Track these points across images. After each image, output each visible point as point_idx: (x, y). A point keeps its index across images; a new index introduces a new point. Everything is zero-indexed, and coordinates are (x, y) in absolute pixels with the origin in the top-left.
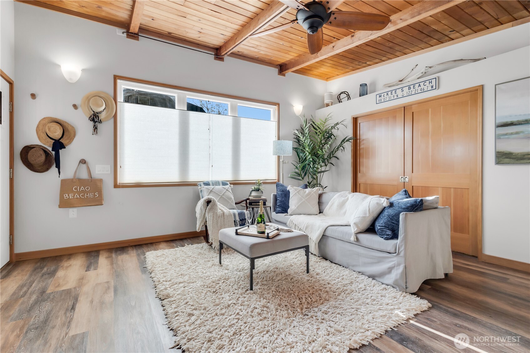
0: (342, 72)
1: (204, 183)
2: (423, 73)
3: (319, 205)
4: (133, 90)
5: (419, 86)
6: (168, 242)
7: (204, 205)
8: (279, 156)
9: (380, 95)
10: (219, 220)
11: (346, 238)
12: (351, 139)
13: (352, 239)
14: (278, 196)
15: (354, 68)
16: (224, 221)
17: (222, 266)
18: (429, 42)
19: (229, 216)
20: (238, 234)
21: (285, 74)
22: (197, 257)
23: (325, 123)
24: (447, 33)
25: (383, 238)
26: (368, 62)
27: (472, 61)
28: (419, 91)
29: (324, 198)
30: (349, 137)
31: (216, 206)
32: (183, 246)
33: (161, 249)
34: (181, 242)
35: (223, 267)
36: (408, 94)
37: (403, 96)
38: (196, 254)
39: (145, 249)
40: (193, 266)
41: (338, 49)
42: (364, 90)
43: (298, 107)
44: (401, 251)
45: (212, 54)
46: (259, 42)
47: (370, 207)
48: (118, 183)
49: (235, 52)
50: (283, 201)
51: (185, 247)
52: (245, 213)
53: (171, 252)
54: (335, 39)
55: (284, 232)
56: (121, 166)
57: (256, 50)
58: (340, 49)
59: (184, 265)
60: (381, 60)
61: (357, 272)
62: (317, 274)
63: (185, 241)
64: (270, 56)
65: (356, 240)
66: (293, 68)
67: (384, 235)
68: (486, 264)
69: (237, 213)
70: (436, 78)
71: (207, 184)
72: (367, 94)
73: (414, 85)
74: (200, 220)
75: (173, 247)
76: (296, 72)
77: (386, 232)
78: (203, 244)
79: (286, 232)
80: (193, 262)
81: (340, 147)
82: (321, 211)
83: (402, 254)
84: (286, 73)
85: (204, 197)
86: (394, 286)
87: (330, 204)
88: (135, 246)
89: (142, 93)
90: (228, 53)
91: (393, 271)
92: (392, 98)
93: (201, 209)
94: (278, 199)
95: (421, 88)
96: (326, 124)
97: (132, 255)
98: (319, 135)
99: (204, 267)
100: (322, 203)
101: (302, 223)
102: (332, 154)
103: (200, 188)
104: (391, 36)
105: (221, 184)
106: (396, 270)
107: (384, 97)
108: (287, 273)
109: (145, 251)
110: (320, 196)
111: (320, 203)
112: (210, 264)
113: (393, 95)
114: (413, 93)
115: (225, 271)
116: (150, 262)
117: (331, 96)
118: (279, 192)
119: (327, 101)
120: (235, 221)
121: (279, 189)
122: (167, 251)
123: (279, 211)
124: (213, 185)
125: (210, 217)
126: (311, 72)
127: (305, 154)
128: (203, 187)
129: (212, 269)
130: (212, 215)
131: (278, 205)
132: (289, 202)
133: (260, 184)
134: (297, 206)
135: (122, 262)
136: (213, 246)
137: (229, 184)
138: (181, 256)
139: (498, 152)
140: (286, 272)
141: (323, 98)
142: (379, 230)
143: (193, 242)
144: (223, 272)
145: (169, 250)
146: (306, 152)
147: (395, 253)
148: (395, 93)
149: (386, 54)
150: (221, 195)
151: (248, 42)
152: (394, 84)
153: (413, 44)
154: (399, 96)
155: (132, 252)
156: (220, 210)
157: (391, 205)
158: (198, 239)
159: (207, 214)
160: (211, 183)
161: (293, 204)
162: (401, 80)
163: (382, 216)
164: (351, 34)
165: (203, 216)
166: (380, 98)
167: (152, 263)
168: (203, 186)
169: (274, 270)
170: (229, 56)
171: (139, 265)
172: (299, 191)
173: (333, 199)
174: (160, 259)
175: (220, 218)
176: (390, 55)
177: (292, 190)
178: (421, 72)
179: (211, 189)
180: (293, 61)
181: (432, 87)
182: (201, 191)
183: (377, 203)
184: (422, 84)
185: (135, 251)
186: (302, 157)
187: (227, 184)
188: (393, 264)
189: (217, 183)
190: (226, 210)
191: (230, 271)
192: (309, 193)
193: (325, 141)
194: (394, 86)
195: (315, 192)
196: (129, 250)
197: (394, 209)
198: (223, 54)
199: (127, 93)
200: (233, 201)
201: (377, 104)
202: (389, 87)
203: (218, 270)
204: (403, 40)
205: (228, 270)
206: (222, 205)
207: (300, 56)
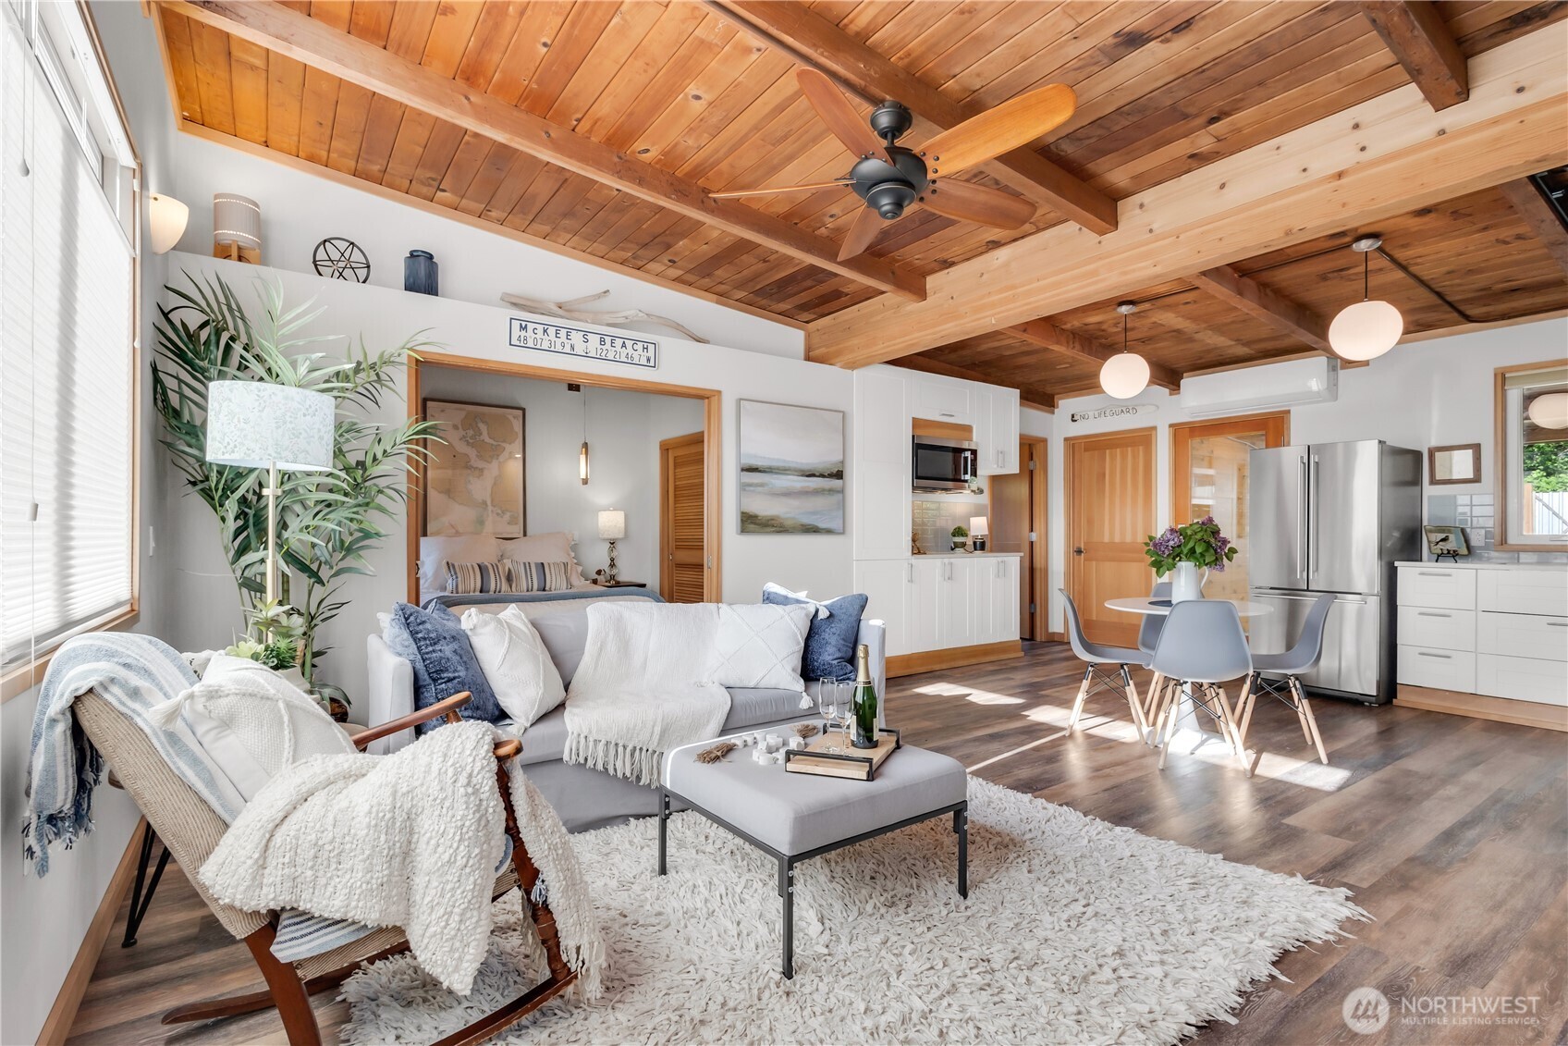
2: (628, 320)
5: (622, 346)
9: (524, 324)
28: (623, 358)
36: (599, 354)
37: (586, 353)
42: (423, 275)
70: (654, 344)
73: (612, 339)
92: (559, 348)
95: (626, 352)
107: (535, 336)
113: (560, 340)
114: (610, 356)
117: (257, 220)
119: (241, 234)
139: (741, 513)
148: (567, 339)
152: (544, 306)
154: (578, 350)
166: (523, 333)
178: (626, 314)
181: (648, 360)
184: (628, 344)
194: (535, 310)
202: (515, 304)
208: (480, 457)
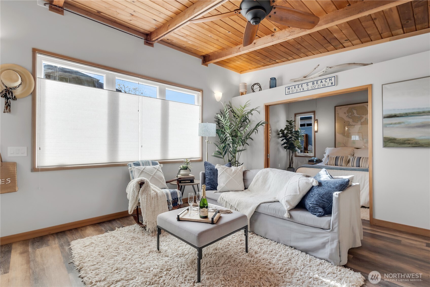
0: (254, 66)
1: (134, 164)
2: (324, 72)
3: (244, 182)
4: (56, 67)
5: (321, 82)
6: (96, 225)
7: (136, 187)
8: (202, 137)
9: (289, 87)
10: (153, 202)
11: (279, 215)
12: (264, 123)
13: (286, 215)
14: (206, 174)
15: (265, 64)
16: (157, 202)
17: (160, 252)
18: (327, 47)
19: (162, 196)
20: (180, 219)
21: (208, 65)
22: (130, 242)
23: (243, 109)
24: (342, 41)
25: (315, 215)
26: (277, 60)
27: (362, 65)
28: (321, 86)
29: (249, 175)
30: (263, 122)
31: (150, 187)
32: (113, 230)
33: (88, 236)
34: (110, 225)
35: (162, 254)
36: (312, 88)
37: (308, 89)
38: (129, 239)
39: (69, 237)
40: (128, 256)
41: (258, 46)
42: (273, 83)
43: (218, 94)
44: (335, 228)
45: (143, 39)
46: (189, 32)
47: (300, 186)
48: (36, 167)
49: (165, 40)
50: (212, 179)
51: (115, 230)
52: (178, 192)
53: (100, 238)
54: (257, 37)
55: (224, 214)
56: (40, 148)
57: (185, 40)
58: (261, 45)
59: (118, 255)
60: (287, 59)
61: (290, 246)
62: (256, 253)
63: (114, 223)
64: (196, 46)
65: (289, 217)
66: (216, 59)
67: (316, 212)
68: (378, 227)
69: (170, 193)
70: (335, 77)
71: (137, 164)
72: (276, 87)
73: (317, 81)
74: (133, 202)
75: (101, 232)
76: (218, 63)
77: (318, 210)
78: (134, 225)
79: (226, 214)
80: (128, 249)
81: (255, 130)
82: (246, 187)
83: (336, 230)
84: (209, 63)
85: (134, 178)
86: (328, 260)
87: (254, 180)
88: (57, 234)
89: (66, 70)
90: (159, 40)
91: (327, 246)
92: (299, 91)
93: (133, 191)
94: (207, 177)
95: (323, 84)
96: (245, 109)
97: (54, 246)
98: (237, 119)
99: (142, 256)
100: (247, 180)
101: (233, 200)
102: (248, 136)
103: (130, 169)
104: (301, 39)
105: (151, 164)
106: (330, 245)
107: (292, 90)
108: (228, 255)
109: (69, 240)
110: (244, 173)
111: (245, 180)
112: (146, 250)
113: (299, 88)
114: (316, 87)
115: (164, 258)
116: (76, 256)
117: (245, 86)
118: (207, 171)
119: (242, 90)
120: (167, 201)
121: (207, 167)
122: (95, 237)
123: (209, 188)
124: (143, 165)
125: (143, 200)
126: (229, 65)
127: (225, 135)
128: (134, 168)
129: (150, 258)
130: (145, 197)
131: (207, 182)
132: (217, 180)
133: (188, 163)
134: (225, 183)
135: (42, 257)
136: (147, 229)
137: (158, 163)
138: (112, 244)
139: (385, 138)
140: (227, 253)
141: (238, 88)
142: (311, 207)
143: (123, 224)
144: (162, 259)
145: (98, 236)
146: (226, 133)
147: (329, 229)
148: (301, 87)
149: (293, 55)
150: (152, 175)
151: (179, 31)
152: (300, 79)
153: (315, 48)
154: (305, 90)
155: (54, 242)
156: (153, 191)
157: (320, 184)
158: (128, 220)
159: (140, 196)
160: (141, 163)
161: (221, 182)
162: (305, 76)
163: (312, 194)
164: (271, 33)
165: (136, 198)
166: (289, 90)
167: (79, 257)
168: (133, 166)
169: (214, 252)
170: (158, 42)
171: (64, 261)
172: (226, 169)
173: (256, 175)
174: (89, 250)
175: (154, 199)
176: (296, 56)
177: (220, 169)
178: (323, 70)
179: (142, 169)
180: (216, 53)
181: (332, 83)
182: (132, 171)
183: (307, 183)
184: (323, 81)
185: (57, 241)
186: (222, 137)
187: (157, 164)
188: (327, 240)
189: (146, 163)
190: (160, 191)
191: (170, 259)
192: (235, 171)
193: (241, 125)
194: (299, 81)
195: (240, 170)
196: (49, 240)
197: (324, 188)
198: (154, 40)
199: (49, 69)
200: (164, 180)
201: (286, 95)
202: (295, 81)
203: (157, 258)
204: (310, 44)
205: (168, 257)
206: (154, 186)
207: (223, 49)
208: (353, 121)
